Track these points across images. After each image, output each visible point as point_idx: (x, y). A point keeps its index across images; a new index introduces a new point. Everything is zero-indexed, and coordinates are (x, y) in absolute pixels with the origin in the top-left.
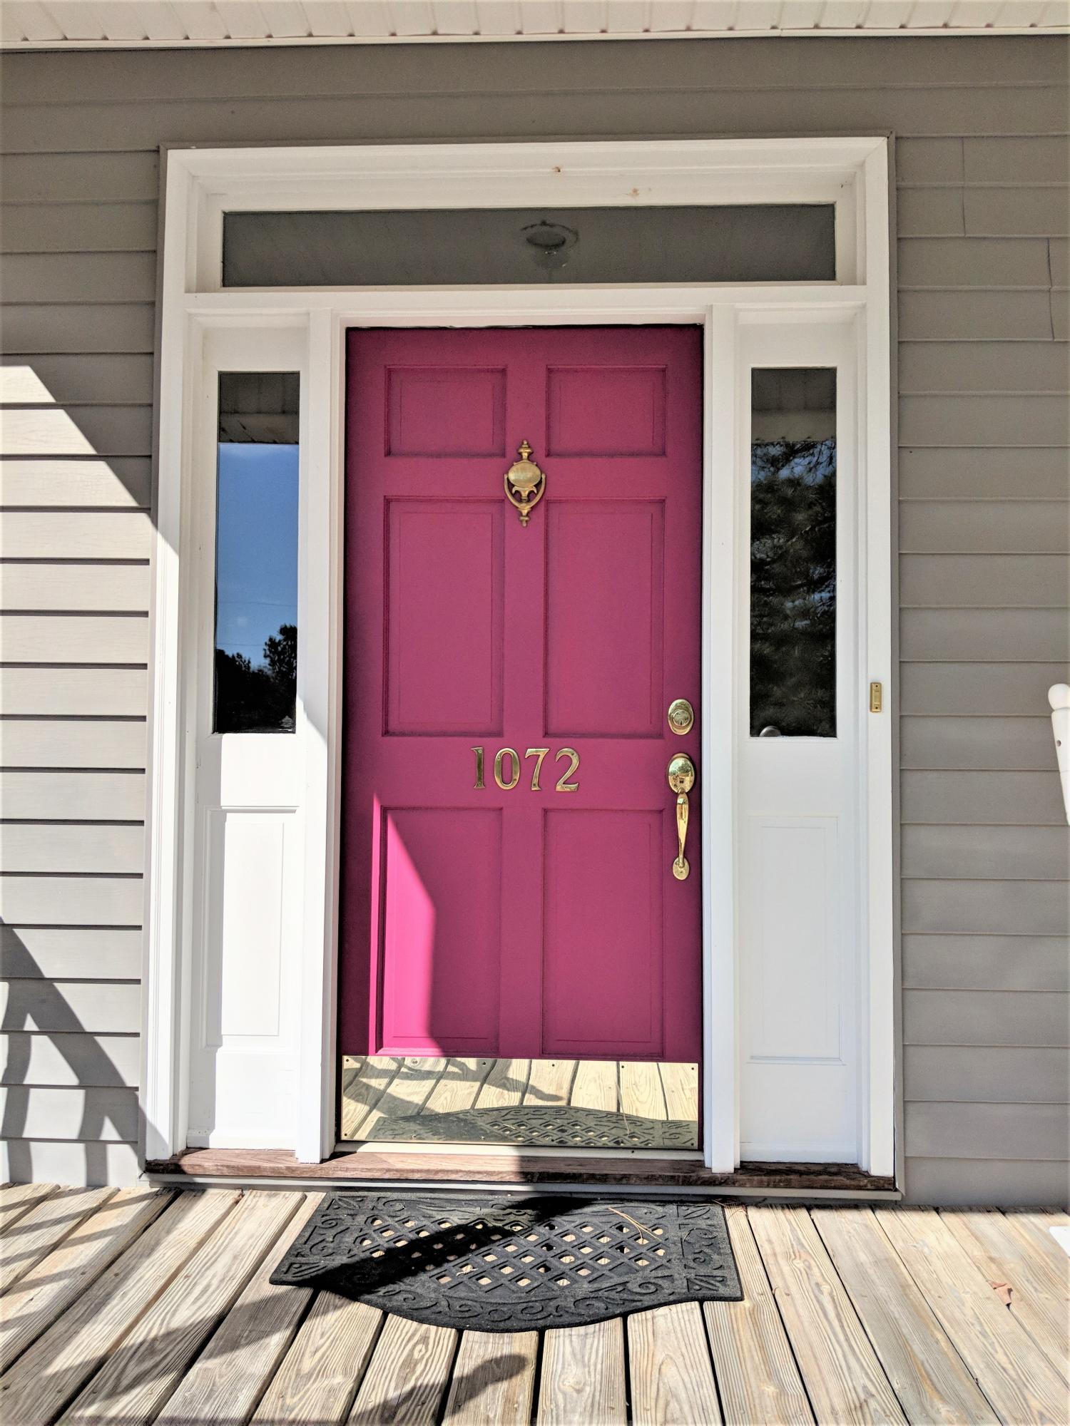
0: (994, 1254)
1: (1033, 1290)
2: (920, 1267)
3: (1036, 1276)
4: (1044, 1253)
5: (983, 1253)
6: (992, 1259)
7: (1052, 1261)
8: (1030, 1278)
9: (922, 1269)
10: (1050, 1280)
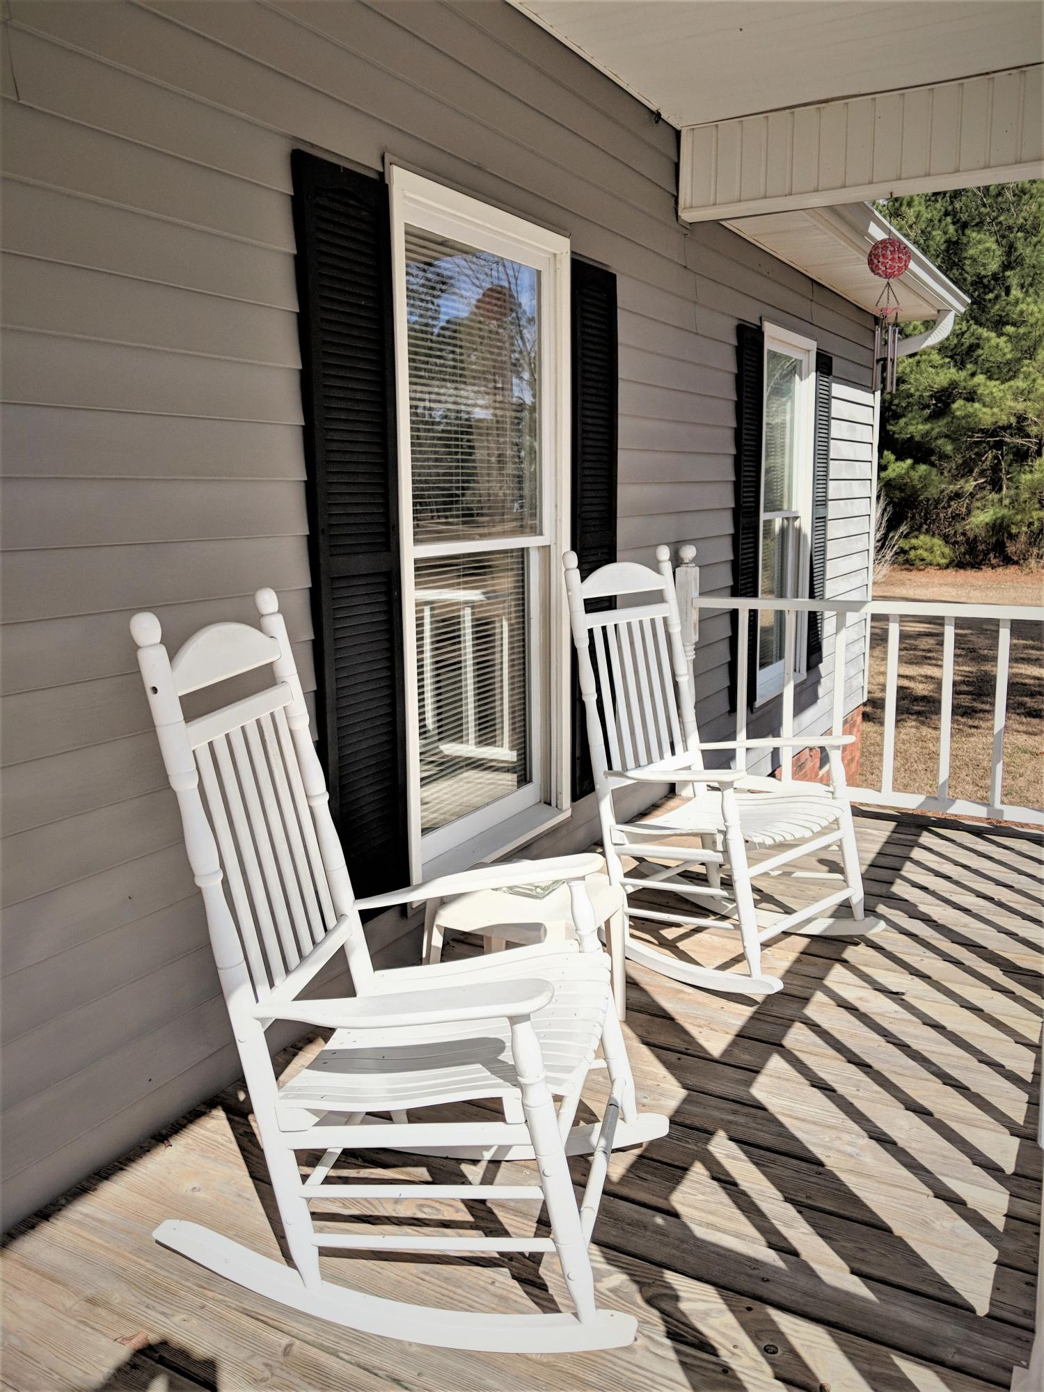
0: (89, 1292)
1: (163, 1319)
2: (30, 1376)
3: (151, 1294)
4: (131, 1253)
5: (76, 1298)
6: (91, 1301)
7: (147, 1261)
8: (148, 1301)
9: (34, 1377)
10: (167, 1291)
